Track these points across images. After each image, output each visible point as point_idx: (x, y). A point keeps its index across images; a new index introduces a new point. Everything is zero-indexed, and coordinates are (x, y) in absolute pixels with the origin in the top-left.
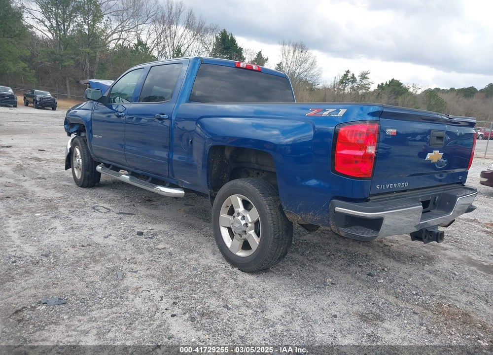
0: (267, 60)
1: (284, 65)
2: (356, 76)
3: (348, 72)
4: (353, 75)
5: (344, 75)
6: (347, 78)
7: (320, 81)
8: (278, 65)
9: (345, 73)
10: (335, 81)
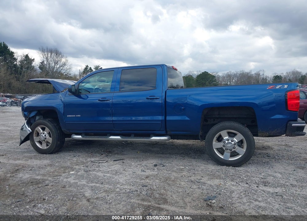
0: (34, 60)
1: (45, 63)
2: (92, 69)
3: (87, 66)
4: (91, 68)
5: (85, 68)
6: (87, 70)
7: (72, 72)
8: (41, 63)
9: (86, 67)
10: (80, 72)
